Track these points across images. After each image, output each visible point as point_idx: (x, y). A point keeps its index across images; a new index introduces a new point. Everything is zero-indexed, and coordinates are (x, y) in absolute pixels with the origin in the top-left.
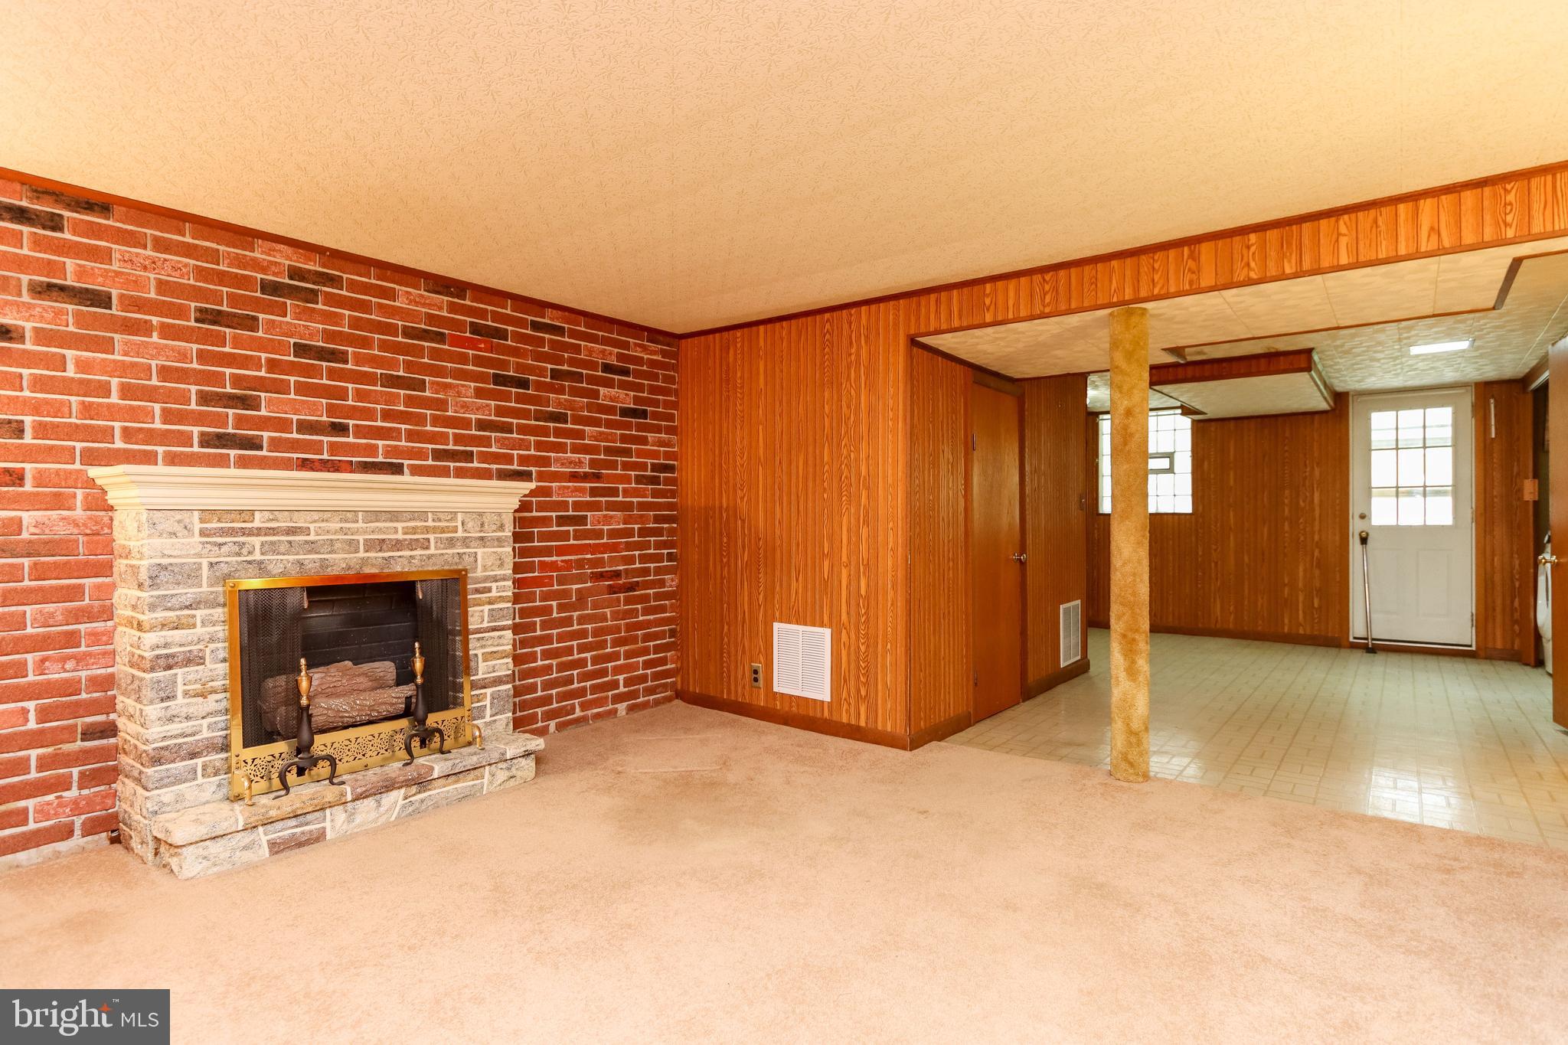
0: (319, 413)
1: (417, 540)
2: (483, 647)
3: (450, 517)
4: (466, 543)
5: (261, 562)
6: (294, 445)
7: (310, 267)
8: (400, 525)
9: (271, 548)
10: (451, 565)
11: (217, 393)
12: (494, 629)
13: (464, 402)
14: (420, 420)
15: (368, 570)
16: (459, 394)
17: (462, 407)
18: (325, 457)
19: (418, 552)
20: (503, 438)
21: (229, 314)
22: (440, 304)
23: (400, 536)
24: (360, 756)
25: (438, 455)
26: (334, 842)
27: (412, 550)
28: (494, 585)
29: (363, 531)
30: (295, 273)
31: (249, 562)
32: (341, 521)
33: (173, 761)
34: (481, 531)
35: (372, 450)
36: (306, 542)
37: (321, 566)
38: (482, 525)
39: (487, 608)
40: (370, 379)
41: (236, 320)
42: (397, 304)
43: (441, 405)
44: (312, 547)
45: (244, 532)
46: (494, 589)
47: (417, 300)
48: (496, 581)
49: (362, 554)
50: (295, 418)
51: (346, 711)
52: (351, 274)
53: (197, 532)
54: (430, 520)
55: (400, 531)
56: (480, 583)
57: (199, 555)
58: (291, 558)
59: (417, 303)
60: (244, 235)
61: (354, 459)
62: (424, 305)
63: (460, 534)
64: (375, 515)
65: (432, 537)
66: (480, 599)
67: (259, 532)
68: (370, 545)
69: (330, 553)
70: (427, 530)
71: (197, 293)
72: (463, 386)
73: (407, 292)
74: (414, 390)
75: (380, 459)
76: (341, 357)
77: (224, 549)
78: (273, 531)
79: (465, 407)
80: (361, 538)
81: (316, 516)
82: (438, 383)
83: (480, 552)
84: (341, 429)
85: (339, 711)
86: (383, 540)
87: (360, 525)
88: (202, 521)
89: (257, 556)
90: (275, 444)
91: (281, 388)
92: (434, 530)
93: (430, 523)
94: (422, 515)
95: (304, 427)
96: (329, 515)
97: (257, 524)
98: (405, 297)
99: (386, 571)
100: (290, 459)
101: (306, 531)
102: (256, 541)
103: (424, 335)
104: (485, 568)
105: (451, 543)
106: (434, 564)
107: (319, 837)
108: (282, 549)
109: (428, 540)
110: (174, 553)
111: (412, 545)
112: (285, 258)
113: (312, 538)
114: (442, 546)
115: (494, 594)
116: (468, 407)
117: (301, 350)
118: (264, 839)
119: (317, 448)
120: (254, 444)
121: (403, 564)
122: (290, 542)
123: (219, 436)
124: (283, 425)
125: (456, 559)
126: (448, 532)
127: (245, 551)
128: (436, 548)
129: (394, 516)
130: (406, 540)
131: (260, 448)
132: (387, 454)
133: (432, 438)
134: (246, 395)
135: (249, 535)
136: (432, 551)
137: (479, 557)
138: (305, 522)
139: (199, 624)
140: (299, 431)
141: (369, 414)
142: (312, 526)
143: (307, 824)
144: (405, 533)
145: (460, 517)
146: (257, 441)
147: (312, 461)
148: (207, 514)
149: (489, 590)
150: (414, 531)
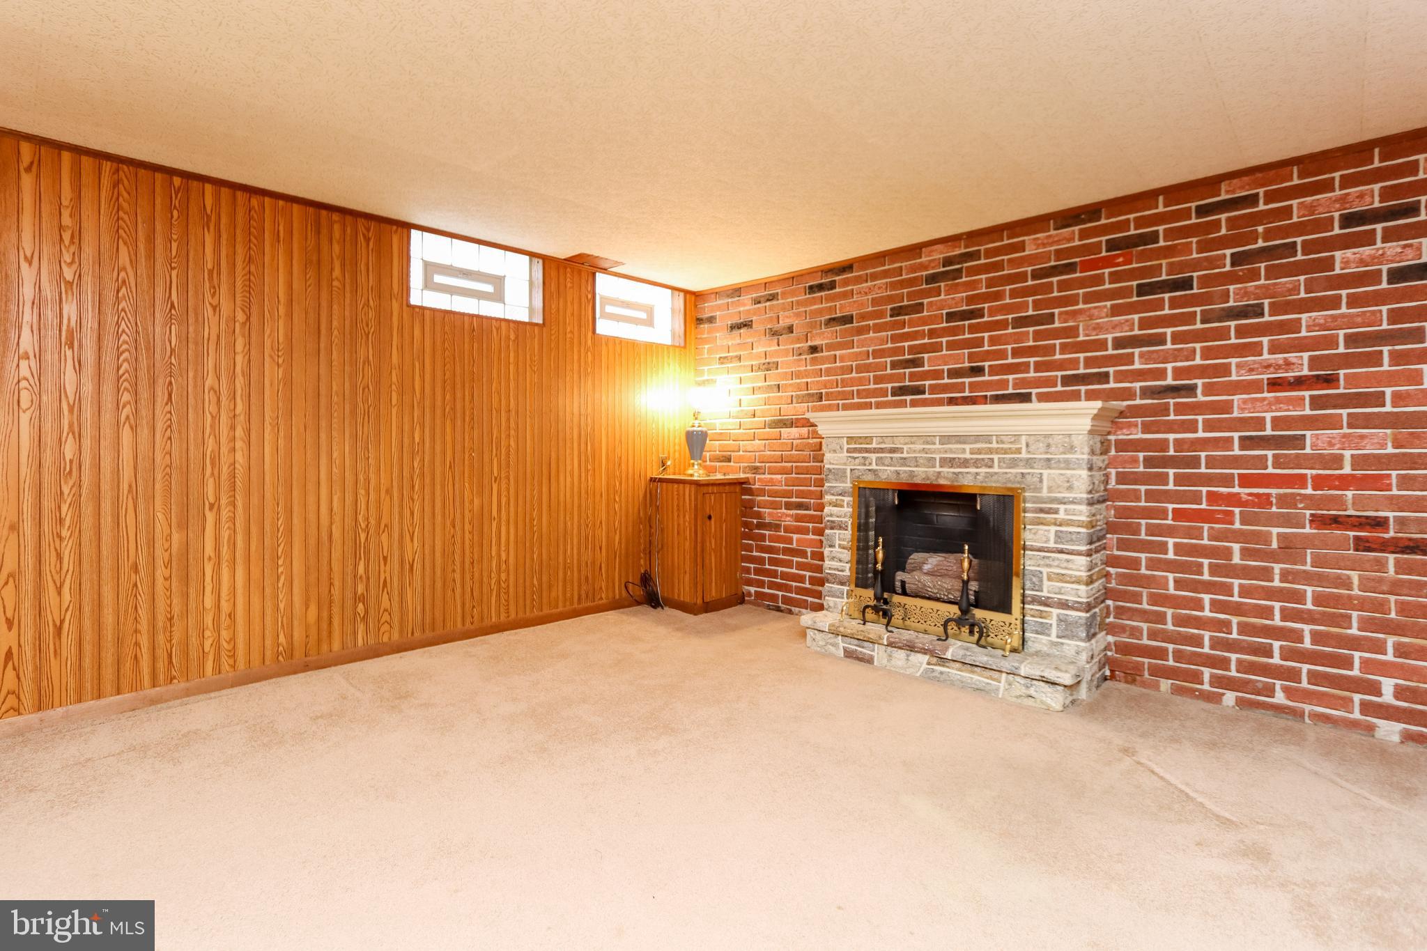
0: (961, 361)
1: (983, 459)
2: (1048, 566)
3: (1013, 440)
4: (1029, 463)
5: (876, 470)
6: (945, 389)
7: (957, 252)
8: (967, 447)
9: (880, 461)
10: (1014, 482)
11: (900, 360)
12: (1061, 551)
13: (1098, 324)
14: (1050, 350)
15: (942, 482)
16: (1091, 318)
17: (1094, 329)
18: (967, 394)
19: (983, 470)
20: (1149, 352)
21: (909, 306)
22: (1072, 236)
23: (968, 456)
24: (922, 622)
25: (1067, 381)
26: (878, 669)
27: (977, 467)
28: (1062, 507)
29: (939, 451)
30: (948, 261)
31: (870, 470)
32: (924, 443)
33: (833, 583)
34: (1047, 453)
35: (1004, 384)
36: (902, 458)
37: (910, 476)
38: (1049, 446)
39: (1053, 529)
40: (1003, 325)
41: (909, 309)
42: (1027, 253)
43: (1073, 331)
44: (904, 461)
45: (867, 451)
46: (1062, 512)
47: (1045, 241)
48: (1065, 503)
49: (938, 469)
50: (946, 368)
51: (930, 587)
52: (987, 244)
53: (845, 450)
54: (994, 442)
55: (968, 451)
56: (1045, 503)
57: (845, 464)
58: (893, 469)
59: (1044, 245)
60: (914, 250)
61: (989, 394)
62: (1051, 244)
63: (1024, 455)
64: (946, 439)
65: (996, 457)
66: (1045, 518)
67: (875, 451)
68: (944, 462)
69: (916, 466)
70: (990, 451)
71: (890, 299)
72: (1095, 308)
73: (1035, 239)
74: (1043, 324)
75: (1011, 391)
76: (978, 313)
77: (857, 461)
78: (882, 450)
79: (1098, 328)
80: (937, 457)
81: (908, 440)
82: (1066, 313)
83: (1046, 472)
84: (978, 371)
85: (925, 585)
86: (954, 459)
87: (938, 446)
88: (848, 444)
89: (874, 467)
90: (933, 389)
91: (936, 348)
92: (997, 451)
93: (994, 445)
94: (987, 438)
95: (954, 373)
96: (915, 438)
97: (874, 445)
98: (1032, 245)
99: (956, 484)
100: (941, 398)
101: (900, 450)
102: (873, 456)
103: (1054, 271)
104: (1050, 489)
105: (1014, 463)
106: (998, 481)
107: (869, 661)
108: (886, 462)
109: (992, 460)
110: (835, 462)
111: (976, 463)
112: (939, 254)
113: (905, 455)
114: (1004, 465)
115: (1061, 516)
116: (1102, 328)
117: (951, 317)
118: (842, 645)
119: (961, 388)
120: (919, 391)
121: (969, 480)
122: (892, 458)
123: (901, 388)
124: (937, 374)
125: (1019, 477)
126: (1012, 453)
127: (867, 462)
128: (1000, 467)
129: (961, 439)
130: (972, 459)
131: (923, 393)
132: (1015, 386)
133: (1061, 365)
134: (915, 358)
135: (871, 452)
136: (996, 469)
137: (1045, 477)
138: (901, 444)
139: (845, 505)
140: (949, 377)
141: (1002, 354)
142: (905, 447)
143: (863, 647)
144: (971, 453)
145: (1023, 439)
146: (922, 388)
147: (956, 398)
148: (851, 439)
149: (1056, 512)
150: (979, 451)
